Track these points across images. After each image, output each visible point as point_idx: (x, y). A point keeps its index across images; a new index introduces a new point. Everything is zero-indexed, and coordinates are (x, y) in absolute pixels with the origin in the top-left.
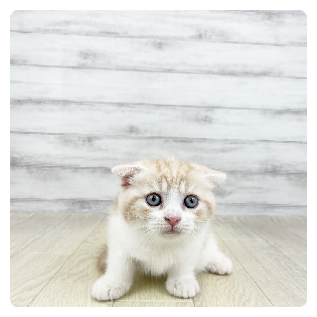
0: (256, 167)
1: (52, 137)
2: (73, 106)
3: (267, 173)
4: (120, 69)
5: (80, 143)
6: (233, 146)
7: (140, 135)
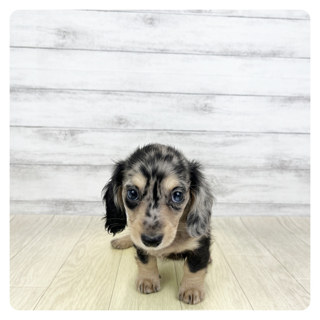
0: (261, 162)
1: (29, 131)
2: (51, 94)
3: (274, 169)
4: (104, 50)
5: (62, 137)
6: (236, 138)
7: (130, 127)
